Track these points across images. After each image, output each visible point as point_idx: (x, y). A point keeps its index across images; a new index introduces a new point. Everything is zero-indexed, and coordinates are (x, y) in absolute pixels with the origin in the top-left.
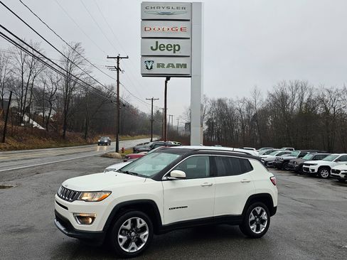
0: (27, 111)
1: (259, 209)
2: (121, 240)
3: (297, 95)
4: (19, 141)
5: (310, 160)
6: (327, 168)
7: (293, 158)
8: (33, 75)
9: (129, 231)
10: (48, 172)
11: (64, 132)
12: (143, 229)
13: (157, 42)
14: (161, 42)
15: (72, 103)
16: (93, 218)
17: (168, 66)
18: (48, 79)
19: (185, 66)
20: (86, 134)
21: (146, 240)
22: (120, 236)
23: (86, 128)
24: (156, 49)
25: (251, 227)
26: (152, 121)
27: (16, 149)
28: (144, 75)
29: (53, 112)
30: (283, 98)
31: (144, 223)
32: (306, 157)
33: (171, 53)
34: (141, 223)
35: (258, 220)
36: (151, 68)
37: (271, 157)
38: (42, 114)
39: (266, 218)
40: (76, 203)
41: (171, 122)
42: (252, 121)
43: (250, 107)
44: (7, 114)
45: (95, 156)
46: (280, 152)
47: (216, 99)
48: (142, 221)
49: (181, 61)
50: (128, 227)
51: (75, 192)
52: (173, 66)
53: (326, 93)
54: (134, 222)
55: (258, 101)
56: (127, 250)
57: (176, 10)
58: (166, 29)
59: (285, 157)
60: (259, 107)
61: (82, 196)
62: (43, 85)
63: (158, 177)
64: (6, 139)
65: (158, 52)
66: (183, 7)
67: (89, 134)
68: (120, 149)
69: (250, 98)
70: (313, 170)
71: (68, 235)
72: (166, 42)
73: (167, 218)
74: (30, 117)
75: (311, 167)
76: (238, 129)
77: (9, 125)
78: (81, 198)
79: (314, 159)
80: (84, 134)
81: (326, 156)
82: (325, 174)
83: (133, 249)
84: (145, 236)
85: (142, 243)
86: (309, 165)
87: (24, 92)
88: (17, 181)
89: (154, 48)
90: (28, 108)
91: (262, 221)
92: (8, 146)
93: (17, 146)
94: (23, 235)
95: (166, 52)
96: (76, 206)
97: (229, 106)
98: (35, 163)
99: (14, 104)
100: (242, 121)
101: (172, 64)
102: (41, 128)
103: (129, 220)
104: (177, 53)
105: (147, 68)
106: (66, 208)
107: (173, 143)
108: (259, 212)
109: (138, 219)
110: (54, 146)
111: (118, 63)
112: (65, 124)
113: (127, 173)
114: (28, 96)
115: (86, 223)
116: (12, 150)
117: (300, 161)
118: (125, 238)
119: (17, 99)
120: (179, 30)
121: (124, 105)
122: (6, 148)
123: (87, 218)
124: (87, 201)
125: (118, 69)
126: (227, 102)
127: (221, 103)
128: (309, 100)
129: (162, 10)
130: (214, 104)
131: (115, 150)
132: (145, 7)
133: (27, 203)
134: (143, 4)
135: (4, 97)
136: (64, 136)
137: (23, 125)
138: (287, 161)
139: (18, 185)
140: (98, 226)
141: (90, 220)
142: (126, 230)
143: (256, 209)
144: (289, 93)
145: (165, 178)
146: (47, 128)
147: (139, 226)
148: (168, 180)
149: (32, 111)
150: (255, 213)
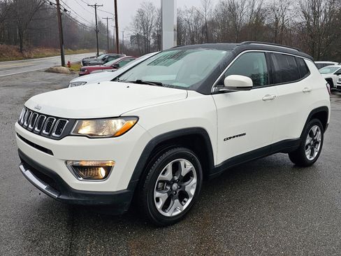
1: (315, 129)
2: (158, 199)
9: (170, 183)
12: (189, 175)
16: (108, 170)
20: (21, 46)
22: (157, 194)
23: (21, 40)
31: (190, 166)
34: (186, 166)
35: (312, 142)
39: (320, 139)
45: (38, 71)
48: (188, 163)
50: (168, 176)
54: (176, 168)
55: (208, 10)
56: (167, 214)
60: (209, 17)
61: (79, 127)
63: (204, 89)
67: (24, 47)
68: (66, 63)
69: (200, 7)
73: (221, 154)
78: (76, 131)
80: (18, 47)
83: (175, 210)
84: (192, 186)
85: (188, 198)
100: (190, 33)
103: (170, 165)
106: (50, 152)
109: (182, 162)
115: (95, 177)
123: (95, 168)
124: (90, 136)
131: (61, 64)
140: (118, 182)
141: (102, 172)
143: (313, 129)
147: (184, 172)
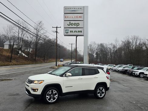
0: (20, 49)
1: (101, 88)
2: (47, 98)
3: (134, 42)
4: (17, 62)
5: (136, 70)
6: (143, 73)
7: (129, 69)
8: (23, 35)
10: (27, 74)
11: (35, 58)
12: (56, 94)
13: (70, 22)
14: (71, 22)
15: (39, 46)
16: (38, 90)
17: (75, 32)
18: (29, 36)
19: (81, 32)
20: (44, 58)
21: (57, 98)
22: (47, 96)
23: (44, 56)
24: (70, 25)
25: (98, 95)
26: (72, 53)
27: (16, 65)
28: (65, 35)
29: (31, 49)
30: (129, 43)
31: (56, 92)
32: (135, 69)
33: (76, 26)
34: (55, 92)
35: (101, 92)
36: (68, 33)
37: (120, 69)
38: (27, 50)
39: (104, 91)
40: (32, 84)
41: (80, 53)
42: (115, 53)
43: (114, 47)
44: (12, 50)
45: (47, 68)
46: (125, 66)
47: (100, 44)
48: (55, 91)
49: (80, 30)
50: (50, 93)
51: (32, 81)
52: (76, 32)
53: (146, 41)
54: (52, 91)
55: (117, 44)
56: (50, 101)
57: (78, 9)
58: (74, 17)
59: (126, 69)
60: (118, 47)
61: (34, 82)
62: (27, 39)
63: (62, 76)
64: (12, 61)
65: (71, 26)
66: (80, 8)
69: (114, 43)
70: (137, 74)
71: (29, 96)
72: (73, 22)
73: (64, 90)
74: (22, 51)
75: (136, 73)
76: (109, 56)
77: (13, 55)
79: (138, 69)
81: (143, 68)
82: (142, 76)
83: (52, 101)
84: (56, 96)
85: (55, 99)
86: (135, 72)
87: (20, 42)
88: (15, 78)
89: (69, 24)
90: (21, 48)
91: (103, 93)
92: (12, 64)
93: (16, 64)
94: (15, 96)
95: (74, 26)
96: (32, 85)
97: (105, 46)
98: (22, 70)
99: (15, 46)
100: (111, 53)
101: (76, 31)
102: (26, 56)
103: (50, 91)
104: (78, 27)
105: (66, 33)
106: (29, 86)
107: (80, 63)
108: (101, 89)
109: (54, 90)
110: (31, 63)
111: (57, 30)
112: (36, 55)
113: (51, 74)
114: (21, 43)
115: (35, 91)
116: (14, 65)
117: (132, 70)
118: (49, 97)
119: (17, 44)
120: (79, 17)
121: (59, 47)
122: (11, 64)
123: (35, 89)
125: (57, 32)
126: (104, 45)
127: (102, 45)
128: (139, 44)
129: (72, 9)
130: (99, 46)
131: (55, 65)
132: (65, 8)
133: (17, 85)
134: (64, 7)
135: (11, 44)
136: (35, 60)
137: (19, 55)
138: (127, 70)
139: (15, 79)
140: (39, 92)
141: (37, 90)
142: (49, 94)
143: (100, 88)
144: (131, 41)
145: (64, 76)
146: (28, 56)
147: (54, 93)
148: (66, 76)
149: (23, 49)
150: (100, 89)
